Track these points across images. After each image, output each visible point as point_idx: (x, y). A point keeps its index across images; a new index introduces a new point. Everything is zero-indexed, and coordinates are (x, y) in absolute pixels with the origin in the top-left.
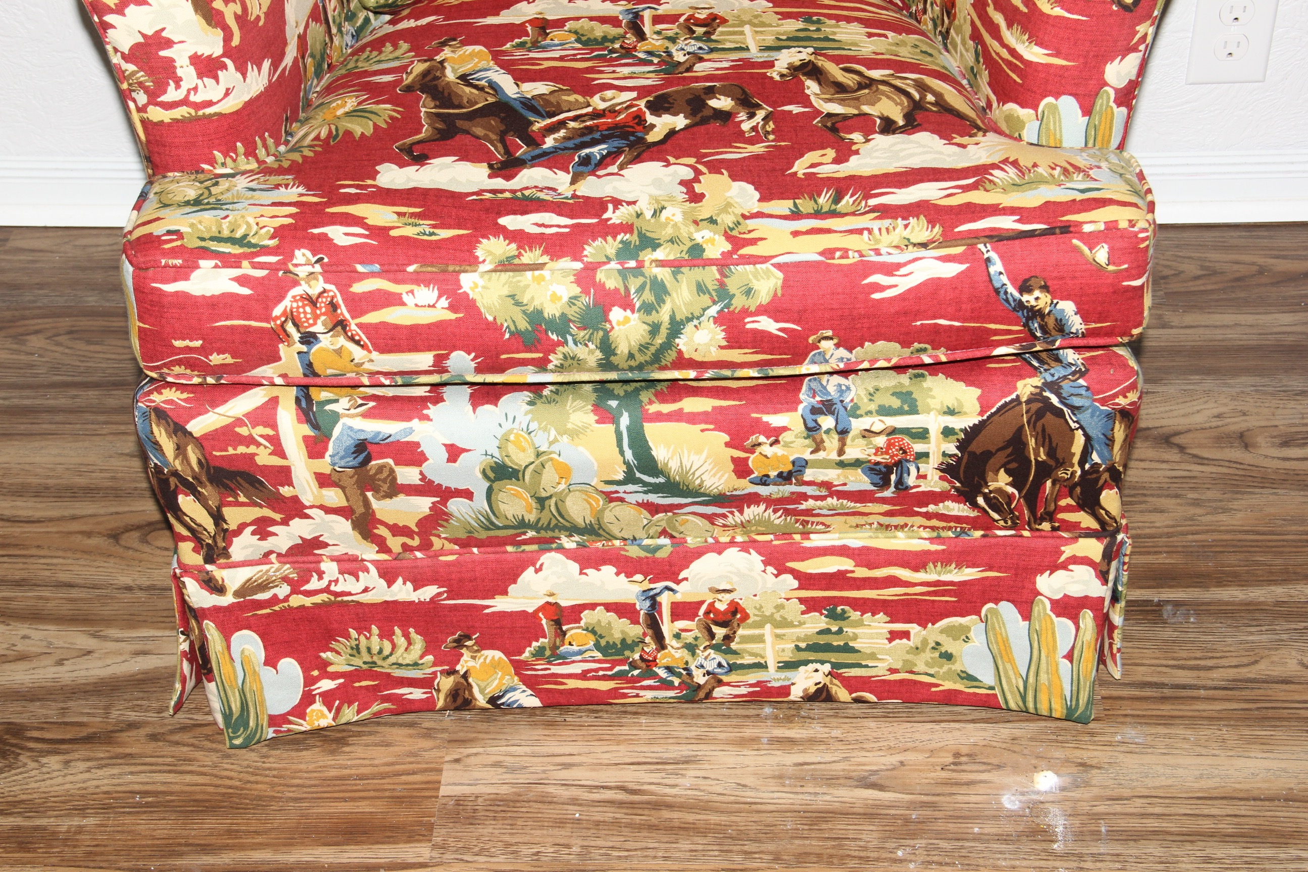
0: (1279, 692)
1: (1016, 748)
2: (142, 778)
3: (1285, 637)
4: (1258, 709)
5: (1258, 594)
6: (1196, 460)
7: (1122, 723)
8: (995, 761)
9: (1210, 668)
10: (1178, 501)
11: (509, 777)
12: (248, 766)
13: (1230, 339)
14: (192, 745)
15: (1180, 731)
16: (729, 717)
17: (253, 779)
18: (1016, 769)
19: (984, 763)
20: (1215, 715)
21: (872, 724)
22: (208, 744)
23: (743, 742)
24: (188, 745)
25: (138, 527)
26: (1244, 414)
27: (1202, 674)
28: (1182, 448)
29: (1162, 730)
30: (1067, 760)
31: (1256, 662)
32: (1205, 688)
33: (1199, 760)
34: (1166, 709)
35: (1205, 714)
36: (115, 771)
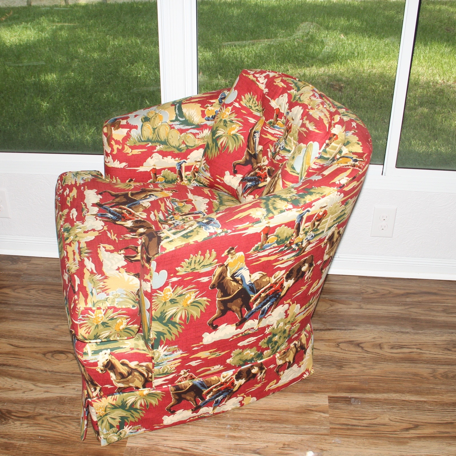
0: (382, 428)
1: (302, 443)
2: (42, 431)
3: (385, 410)
4: (375, 433)
5: (379, 396)
6: (366, 352)
7: (335, 437)
8: (295, 447)
9: (363, 420)
10: (360, 365)
11: (148, 442)
12: (72, 431)
13: (380, 314)
14: (57, 422)
15: (351, 440)
16: (216, 428)
17: (73, 435)
18: (302, 450)
19: (292, 448)
20: (363, 435)
21: (260, 433)
22: (61, 423)
23: (220, 436)
24: (56, 422)
25: (51, 352)
26: (381, 338)
27: (360, 421)
28: (362, 348)
29: (346, 439)
30: (317, 448)
31: (377, 418)
32: (361, 426)
33: (356, 449)
34: (349, 432)
35: (359, 435)
36: (34, 428)
